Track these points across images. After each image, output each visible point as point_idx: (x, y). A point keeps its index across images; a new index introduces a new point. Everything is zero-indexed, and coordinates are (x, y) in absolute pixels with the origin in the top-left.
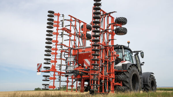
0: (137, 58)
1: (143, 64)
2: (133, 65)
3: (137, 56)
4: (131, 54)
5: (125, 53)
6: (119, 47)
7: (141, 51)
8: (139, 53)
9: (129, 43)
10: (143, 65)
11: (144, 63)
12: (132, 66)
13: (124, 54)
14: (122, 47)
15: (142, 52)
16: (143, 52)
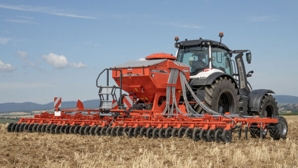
0: (240, 62)
1: (250, 74)
2: (223, 76)
3: (239, 59)
4: (228, 56)
5: (215, 54)
6: (203, 44)
7: (246, 51)
8: (244, 53)
9: (221, 36)
10: (251, 76)
11: (252, 72)
12: (221, 78)
13: (210, 57)
14: (209, 43)
15: (248, 52)
16: (250, 53)
